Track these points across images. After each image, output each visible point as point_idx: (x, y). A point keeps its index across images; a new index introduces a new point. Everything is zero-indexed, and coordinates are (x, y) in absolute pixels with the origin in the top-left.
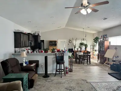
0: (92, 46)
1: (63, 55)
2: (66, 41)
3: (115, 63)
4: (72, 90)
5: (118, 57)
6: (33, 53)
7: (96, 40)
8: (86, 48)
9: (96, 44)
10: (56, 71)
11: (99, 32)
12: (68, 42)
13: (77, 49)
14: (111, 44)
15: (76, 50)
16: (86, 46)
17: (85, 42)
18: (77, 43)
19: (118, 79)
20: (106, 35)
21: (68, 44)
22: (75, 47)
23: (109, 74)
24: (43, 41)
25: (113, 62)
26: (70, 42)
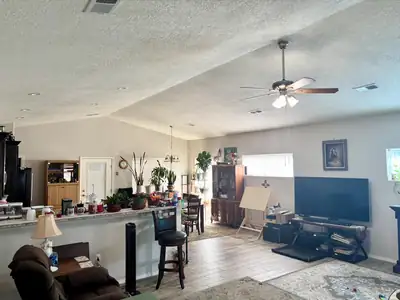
2: (110, 162)
3: (274, 221)
5: (279, 206)
7: (203, 160)
11: (210, 140)
12: (116, 167)
13: (148, 188)
15: (143, 190)
16: (172, 179)
17: (167, 166)
18: (147, 172)
20: (234, 150)
21: (117, 174)
22: (140, 182)
25: (268, 221)
26: (123, 164)
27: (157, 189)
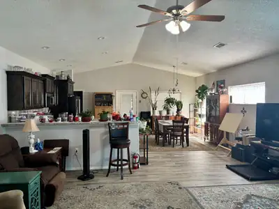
0: (192, 106)
1: (126, 126)
2: (135, 94)
3: (240, 143)
4: (145, 207)
5: (247, 129)
6: (54, 122)
7: (201, 92)
8: (178, 110)
9: (200, 101)
10: (111, 164)
11: (208, 75)
12: (139, 96)
13: (160, 112)
14: (234, 101)
15: (157, 114)
16: (179, 105)
17: (177, 97)
18: (159, 99)
19: (247, 179)
20: (223, 82)
21: (140, 101)
22: (154, 108)
23: (228, 167)
24: (80, 94)
25: (237, 142)
26: (145, 95)
27: (168, 113)
